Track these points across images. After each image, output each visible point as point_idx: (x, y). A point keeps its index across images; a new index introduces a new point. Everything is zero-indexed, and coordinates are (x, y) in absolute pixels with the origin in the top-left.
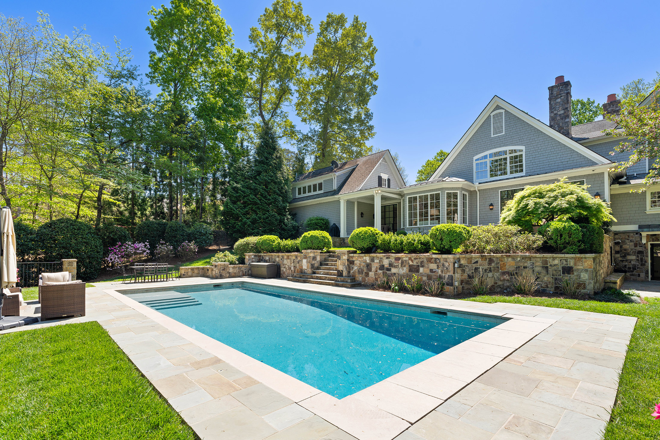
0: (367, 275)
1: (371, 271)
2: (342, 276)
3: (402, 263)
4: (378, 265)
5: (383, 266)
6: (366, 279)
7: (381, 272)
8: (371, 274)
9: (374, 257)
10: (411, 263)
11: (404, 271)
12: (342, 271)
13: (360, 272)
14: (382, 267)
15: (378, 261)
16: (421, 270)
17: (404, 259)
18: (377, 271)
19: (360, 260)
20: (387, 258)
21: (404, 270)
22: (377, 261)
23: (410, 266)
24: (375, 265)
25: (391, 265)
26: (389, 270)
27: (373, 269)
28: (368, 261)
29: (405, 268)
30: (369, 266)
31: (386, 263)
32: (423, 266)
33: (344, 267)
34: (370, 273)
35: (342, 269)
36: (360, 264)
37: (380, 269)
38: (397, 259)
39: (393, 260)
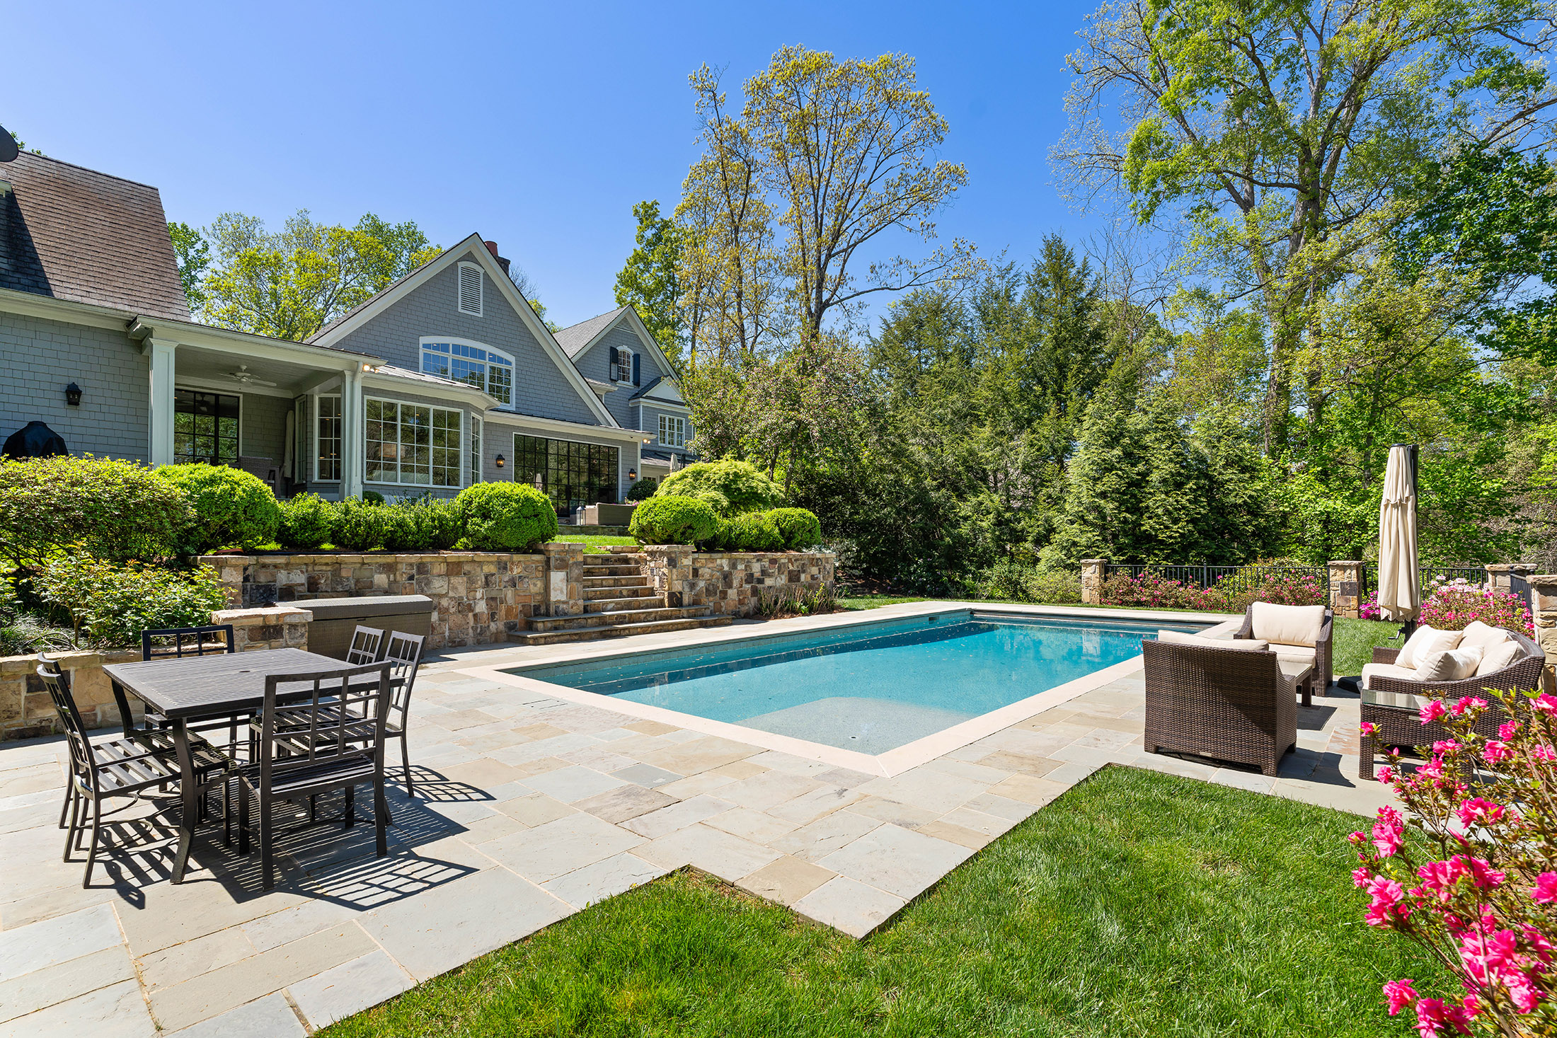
0: (724, 595)
1: (731, 587)
2: (681, 605)
3: (779, 568)
4: (743, 575)
5: (752, 575)
6: (722, 604)
7: (748, 586)
8: (732, 593)
9: (736, 559)
10: (791, 568)
11: (783, 582)
12: (681, 593)
13: (710, 591)
14: (750, 578)
15: (743, 567)
16: (803, 577)
17: (783, 561)
18: (741, 586)
19: (711, 565)
20: (758, 560)
21: (782, 580)
22: (741, 567)
23: (790, 572)
24: (739, 575)
25: (764, 572)
26: (761, 581)
27: (735, 583)
28: (726, 568)
29: (783, 577)
30: (727, 578)
31: (756, 568)
32: (804, 572)
33: (685, 583)
34: (730, 591)
35: (680, 589)
36: (712, 576)
37: (747, 582)
38: (773, 561)
39: (767, 564)
